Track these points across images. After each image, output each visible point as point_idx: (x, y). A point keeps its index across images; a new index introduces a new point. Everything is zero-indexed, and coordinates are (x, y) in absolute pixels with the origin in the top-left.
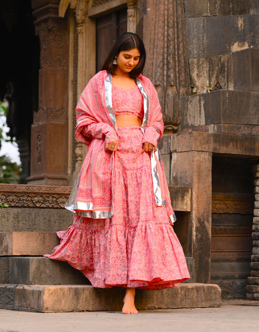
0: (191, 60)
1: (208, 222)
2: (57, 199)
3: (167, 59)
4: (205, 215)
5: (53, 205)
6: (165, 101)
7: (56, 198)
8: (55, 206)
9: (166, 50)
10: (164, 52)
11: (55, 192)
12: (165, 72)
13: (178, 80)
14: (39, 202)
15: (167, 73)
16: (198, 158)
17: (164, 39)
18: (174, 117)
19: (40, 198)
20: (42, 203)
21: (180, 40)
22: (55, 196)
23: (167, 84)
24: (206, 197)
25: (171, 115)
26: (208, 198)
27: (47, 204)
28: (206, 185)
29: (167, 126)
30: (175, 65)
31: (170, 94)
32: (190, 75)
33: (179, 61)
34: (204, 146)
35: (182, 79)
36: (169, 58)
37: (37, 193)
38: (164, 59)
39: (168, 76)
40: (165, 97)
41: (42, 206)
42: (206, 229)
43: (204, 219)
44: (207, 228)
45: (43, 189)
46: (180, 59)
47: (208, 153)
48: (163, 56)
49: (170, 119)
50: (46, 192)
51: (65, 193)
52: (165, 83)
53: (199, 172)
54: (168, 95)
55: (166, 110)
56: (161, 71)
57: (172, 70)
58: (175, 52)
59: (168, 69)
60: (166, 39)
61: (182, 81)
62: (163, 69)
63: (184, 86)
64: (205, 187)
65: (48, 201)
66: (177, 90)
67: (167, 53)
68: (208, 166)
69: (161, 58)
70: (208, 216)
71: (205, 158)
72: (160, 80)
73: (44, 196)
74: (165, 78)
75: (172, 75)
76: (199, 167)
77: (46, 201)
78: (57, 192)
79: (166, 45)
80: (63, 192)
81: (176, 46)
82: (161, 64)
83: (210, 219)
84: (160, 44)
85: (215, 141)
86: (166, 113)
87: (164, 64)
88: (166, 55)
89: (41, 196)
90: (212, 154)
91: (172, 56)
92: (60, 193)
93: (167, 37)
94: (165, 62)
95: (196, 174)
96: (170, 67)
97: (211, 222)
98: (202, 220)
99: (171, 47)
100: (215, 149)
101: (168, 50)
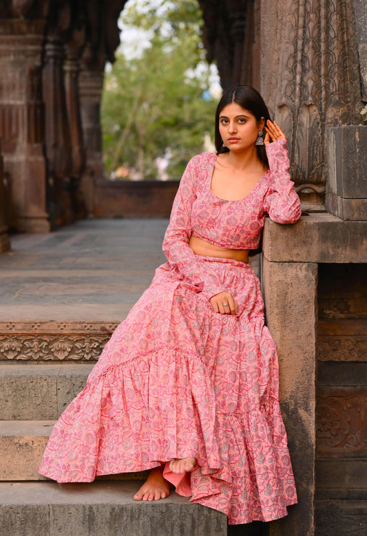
0: (361, 46)
1: (307, 409)
2: (50, 343)
3: (303, 50)
4: (300, 395)
5: (41, 355)
6: (294, 135)
7: (46, 341)
8: (46, 357)
9: (300, 32)
10: (296, 37)
11: (42, 332)
12: (298, 77)
13: (324, 93)
14: (10, 350)
15: (302, 79)
16: (282, 278)
17: (298, 9)
18: (311, 168)
19: (15, 344)
20: (19, 353)
21: (332, 9)
22: (45, 338)
23: (301, 101)
24: (302, 357)
25: (305, 166)
26: (306, 359)
27: (29, 354)
28: (301, 333)
29: (302, 186)
30: (319, 61)
31: (305, 122)
32: (360, 77)
33: (328, 53)
34: (295, 251)
35: (332, 89)
36: (306, 49)
37: (8, 335)
38: (296, 51)
39: (303, 85)
40: (294, 127)
41: (18, 358)
42: (303, 425)
43: (296, 404)
44: (306, 423)
45: (19, 327)
46: (331, 48)
47: (305, 266)
48: (296, 44)
49: (304, 174)
50: (25, 332)
51: (64, 332)
52: (297, 100)
53: (284, 307)
54: (301, 124)
55: (296, 155)
56: (291, 76)
57: (310, 74)
58: (319, 34)
59: (304, 71)
60: (301, 9)
61: (332, 93)
62: (293, 71)
63: (337, 104)
64: (299, 338)
65: (30, 348)
66: (321, 114)
67: (304, 39)
68: (305, 292)
69: (292, 49)
70: (307, 397)
71: (297, 276)
72: (288, 94)
73: (23, 338)
74: (298, 89)
75: (310, 84)
76: (284, 295)
77: (27, 349)
78: (46, 332)
79: (301, 21)
80: (59, 332)
81: (323, 22)
82: (292, 61)
83: (313, 404)
84: (290, 22)
85: (324, 238)
86: (296, 161)
87: (296, 62)
88: (300, 43)
89: (17, 339)
90: (316, 266)
91: (311, 43)
92: (53, 332)
93: (305, 5)
94: (299, 57)
95: (276, 311)
96: (307, 66)
97: (313, 410)
98: (292, 407)
99: (311, 25)
100: (323, 255)
101: (304, 32)
